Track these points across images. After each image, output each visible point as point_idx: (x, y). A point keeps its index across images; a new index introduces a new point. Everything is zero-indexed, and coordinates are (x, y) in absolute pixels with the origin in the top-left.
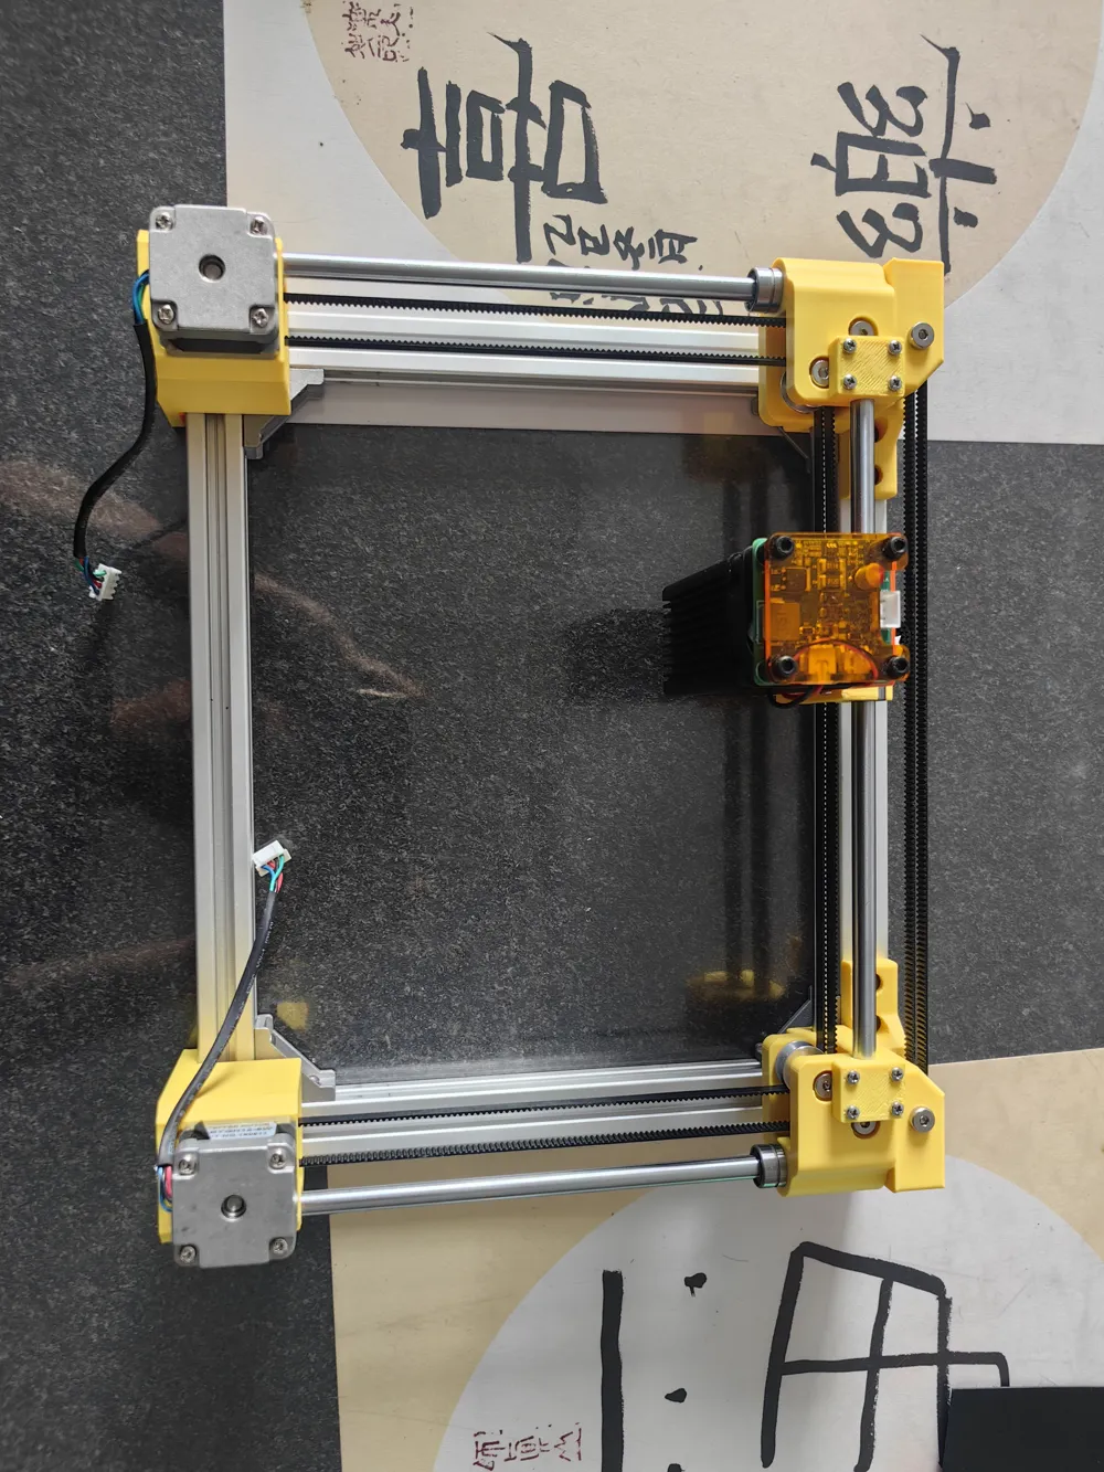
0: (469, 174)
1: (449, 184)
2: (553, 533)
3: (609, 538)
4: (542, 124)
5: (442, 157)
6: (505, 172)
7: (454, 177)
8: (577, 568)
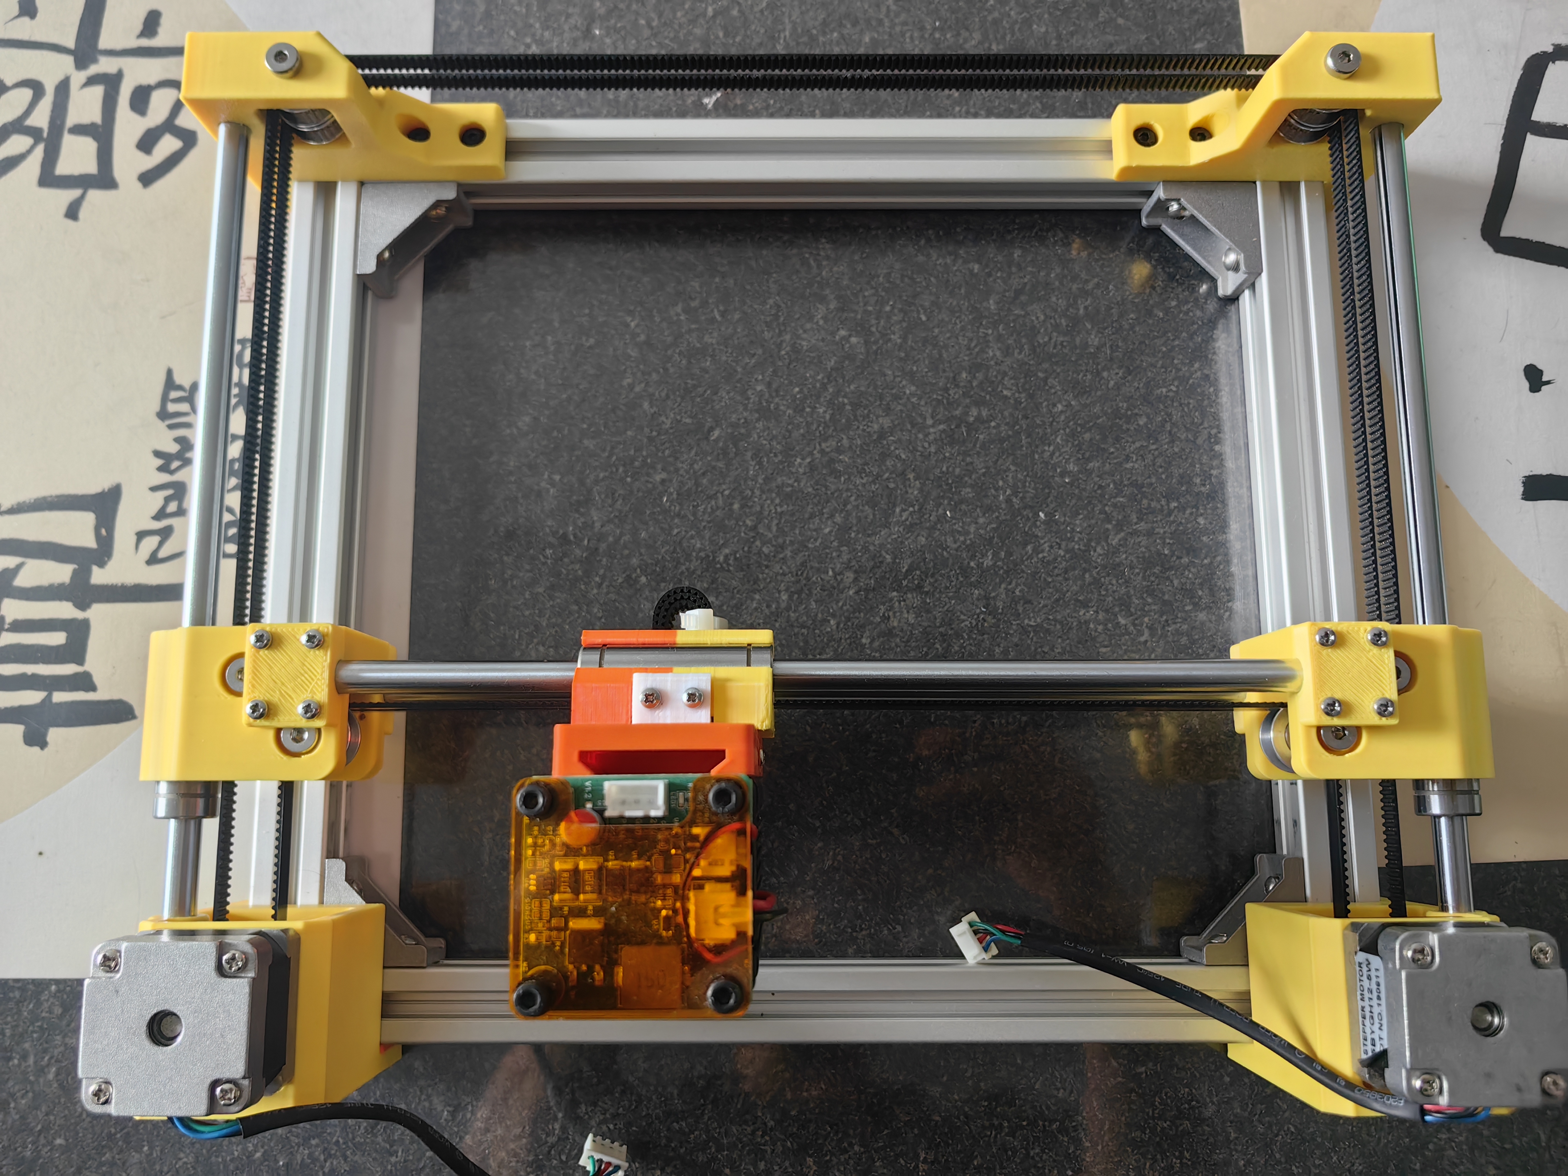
0: (81, 661)
1: (93, 688)
2: (546, 557)
3: (553, 484)
4: (19, 567)
5: (59, 697)
6: (79, 615)
7: (85, 682)
8: (592, 527)
